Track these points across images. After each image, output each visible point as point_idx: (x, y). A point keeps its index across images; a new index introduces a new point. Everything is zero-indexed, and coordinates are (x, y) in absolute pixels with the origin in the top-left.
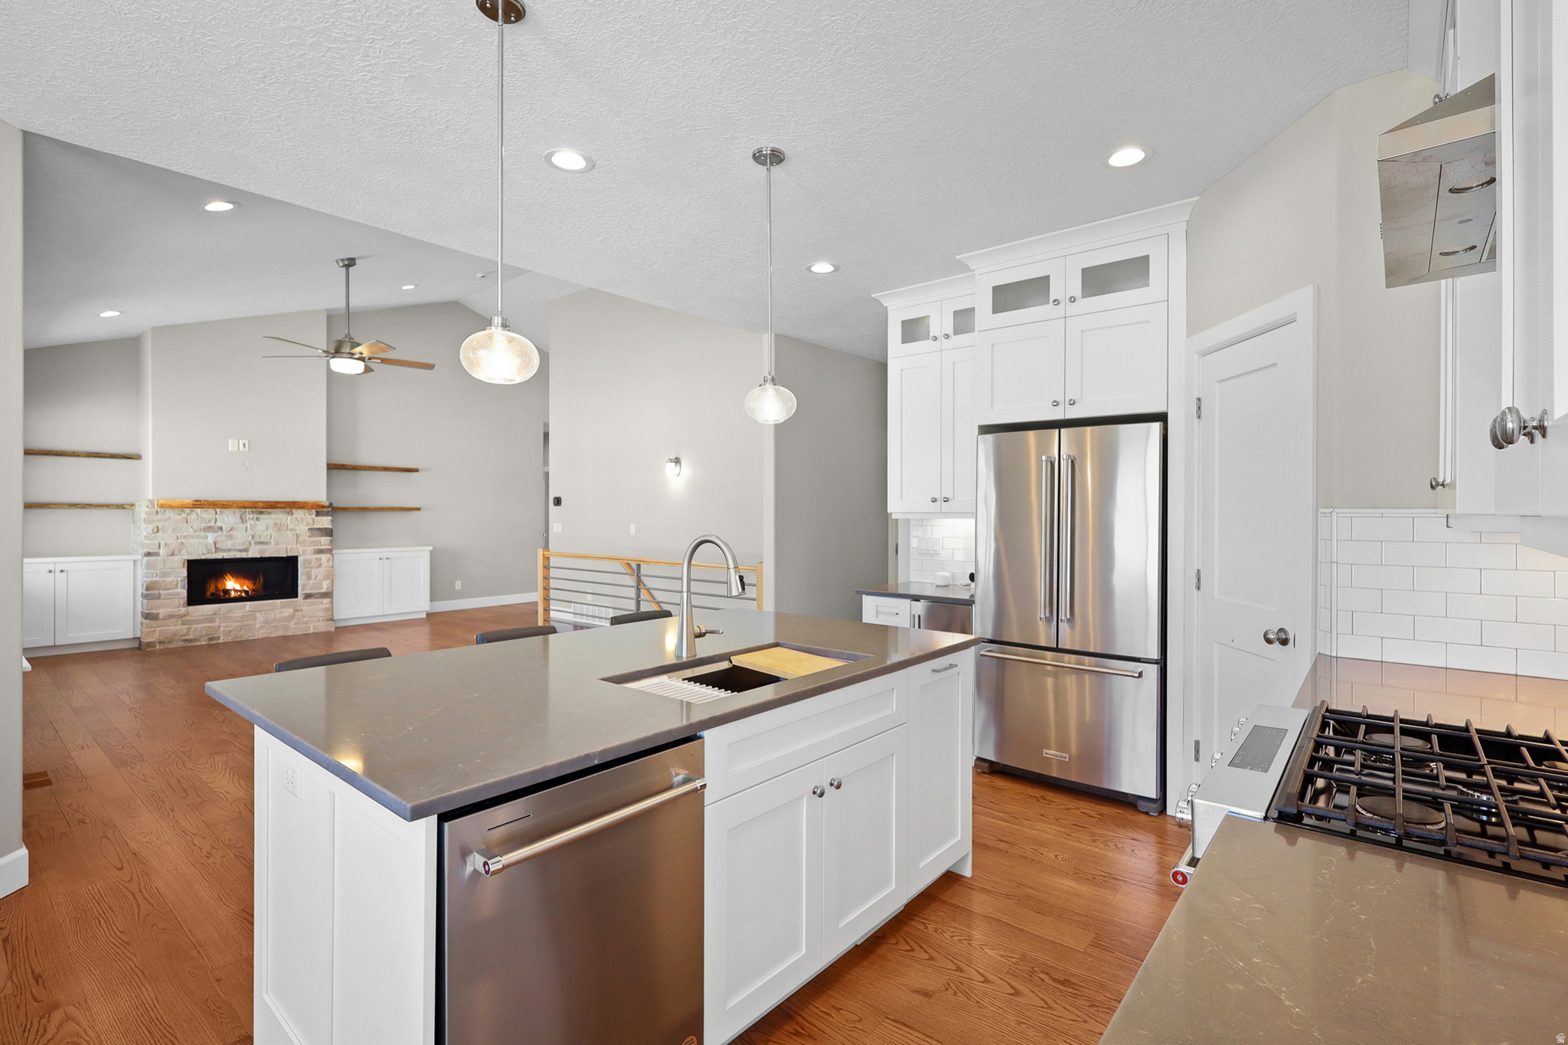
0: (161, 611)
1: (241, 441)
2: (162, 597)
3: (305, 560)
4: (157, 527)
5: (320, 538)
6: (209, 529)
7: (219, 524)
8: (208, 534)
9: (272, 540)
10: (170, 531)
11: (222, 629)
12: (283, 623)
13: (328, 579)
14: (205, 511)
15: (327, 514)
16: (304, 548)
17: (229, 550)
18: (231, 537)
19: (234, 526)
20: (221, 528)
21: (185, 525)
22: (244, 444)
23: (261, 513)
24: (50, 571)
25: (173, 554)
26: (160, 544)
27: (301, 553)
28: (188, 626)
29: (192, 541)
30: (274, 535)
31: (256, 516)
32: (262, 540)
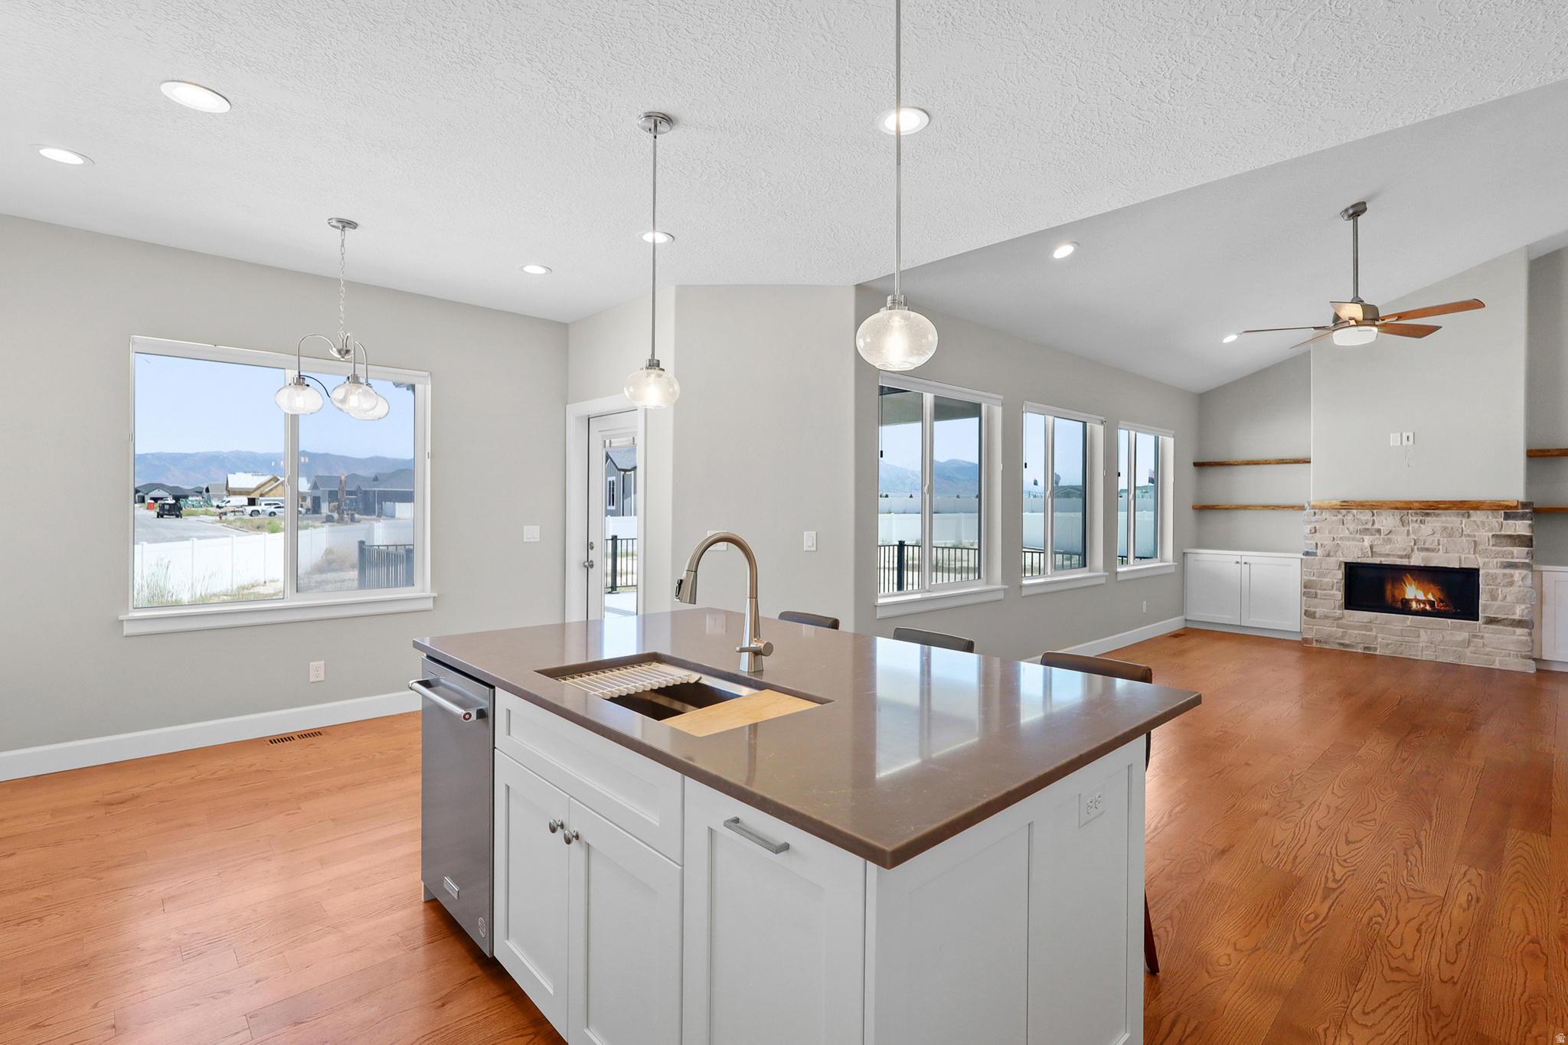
0: (1317, 610)
1: (1404, 434)
2: (1319, 597)
3: (1487, 575)
4: (1315, 528)
5: (1511, 548)
6: (1366, 531)
7: (1376, 526)
8: (1364, 537)
9: (1441, 547)
10: (1327, 532)
11: (1379, 640)
12: (1455, 648)
13: (1525, 603)
14: (1361, 513)
15: (1523, 517)
16: (1487, 560)
17: (1388, 555)
18: (1390, 541)
19: (1393, 529)
20: (1379, 531)
21: (1342, 526)
22: (1408, 437)
23: (1427, 515)
24: (1238, 562)
25: (1328, 555)
26: (1317, 544)
27: (1481, 565)
28: (1342, 630)
29: (1347, 543)
30: (1443, 541)
31: (1420, 518)
32: (1427, 546)
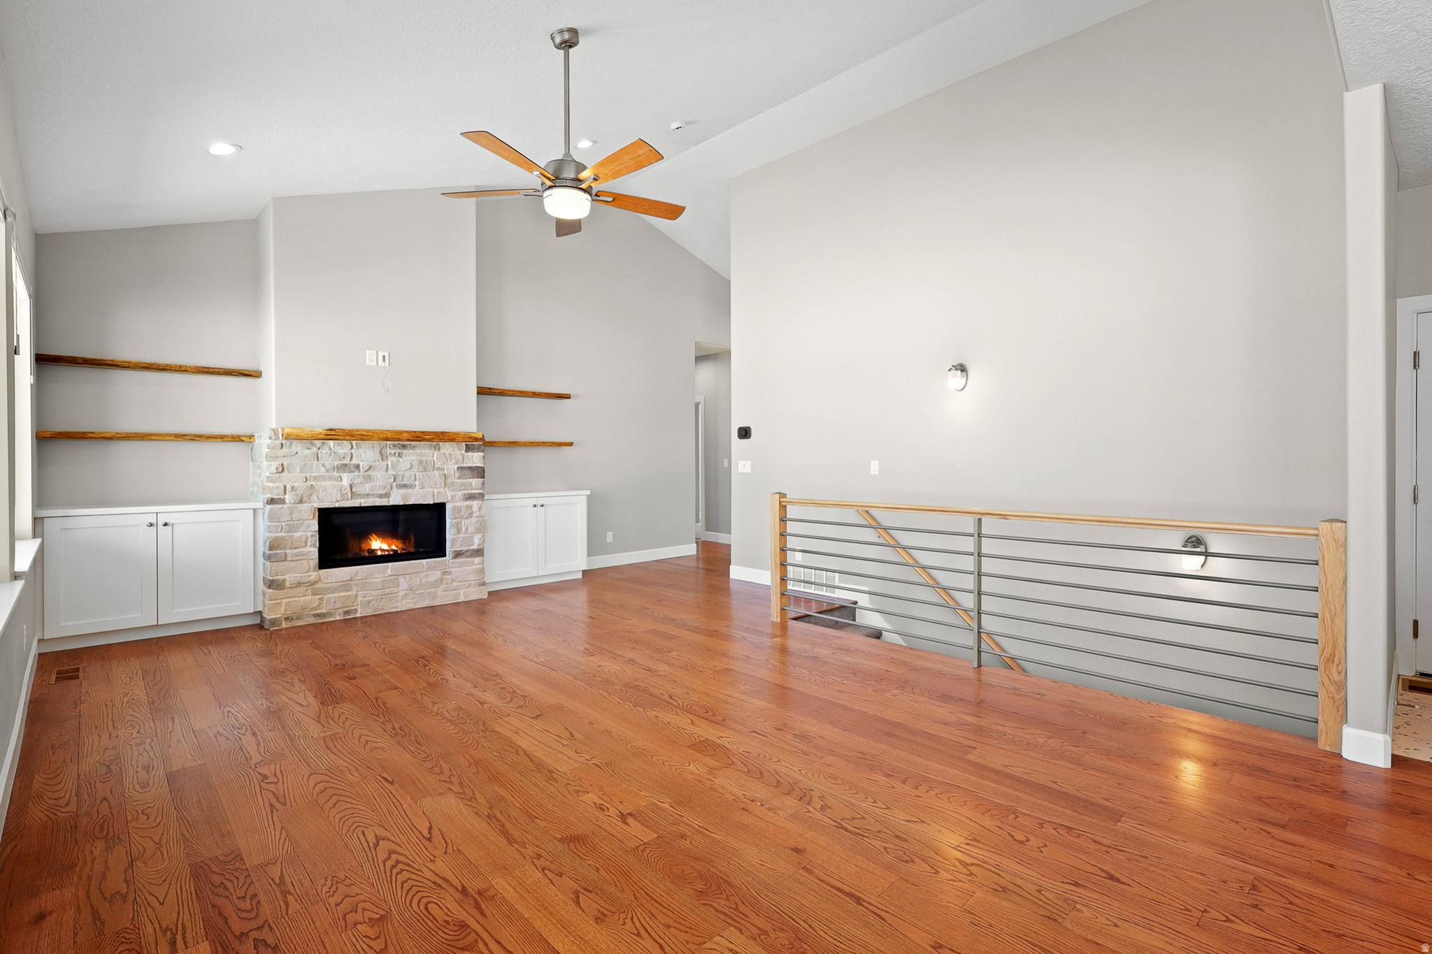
0: (287, 577)
1: (380, 352)
2: (289, 559)
3: (455, 508)
4: (282, 465)
5: (470, 480)
6: (344, 468)
7: (355, 461)
8: (342, 475)
9: (417, 483)
10: (298, 471)
11: (360, 599)
12: (429, 590)
13: (480, 533)
14: (339, 445)
15: (478, 449)
16: (454, 493)
17: (368, 495)
18: (368, 478)
19: (373, 464)
20: (358, 467)
21: (316, 462)
22: (384, 357)
23: (404, 447)
24: (151, 525)
25: (301, 502)
26: (285, 487)
27: (450, 499)
28: (318, 597)
29: (323, 483)
30: (419, 475)
31: (398, 451)
32: (405, 482)
